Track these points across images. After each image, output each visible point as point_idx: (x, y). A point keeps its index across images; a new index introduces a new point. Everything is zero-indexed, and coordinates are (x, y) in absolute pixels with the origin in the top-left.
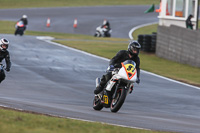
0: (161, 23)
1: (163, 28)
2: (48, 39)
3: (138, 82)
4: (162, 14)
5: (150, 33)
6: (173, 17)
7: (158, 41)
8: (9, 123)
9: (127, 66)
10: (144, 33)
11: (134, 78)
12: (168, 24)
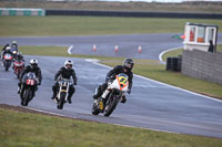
0: (185, 48)
1: (187, 52)
2: (95, 61)
3: (129, 92)
4: (187, 41)
5: (176, 56)
6: (195, 43)
7: (183, 62)
8: (67, 129)
9: (120, 78)
10: (172, 56)
11: (125, 89)
12: (191, 49)
